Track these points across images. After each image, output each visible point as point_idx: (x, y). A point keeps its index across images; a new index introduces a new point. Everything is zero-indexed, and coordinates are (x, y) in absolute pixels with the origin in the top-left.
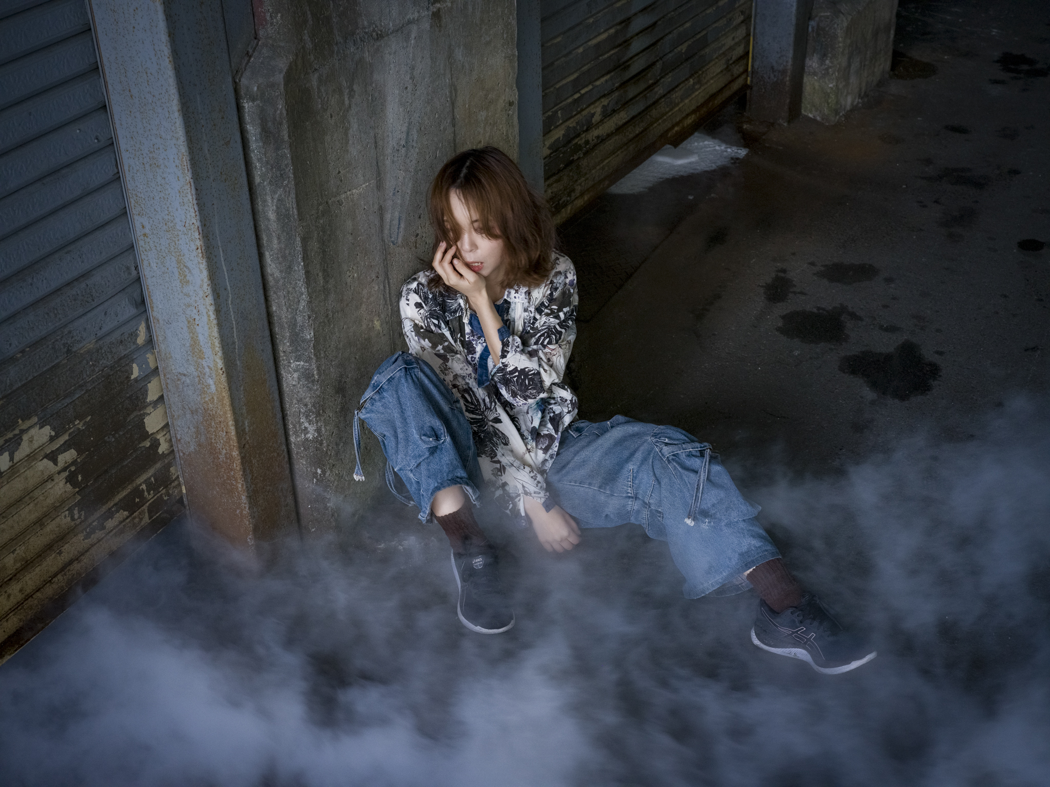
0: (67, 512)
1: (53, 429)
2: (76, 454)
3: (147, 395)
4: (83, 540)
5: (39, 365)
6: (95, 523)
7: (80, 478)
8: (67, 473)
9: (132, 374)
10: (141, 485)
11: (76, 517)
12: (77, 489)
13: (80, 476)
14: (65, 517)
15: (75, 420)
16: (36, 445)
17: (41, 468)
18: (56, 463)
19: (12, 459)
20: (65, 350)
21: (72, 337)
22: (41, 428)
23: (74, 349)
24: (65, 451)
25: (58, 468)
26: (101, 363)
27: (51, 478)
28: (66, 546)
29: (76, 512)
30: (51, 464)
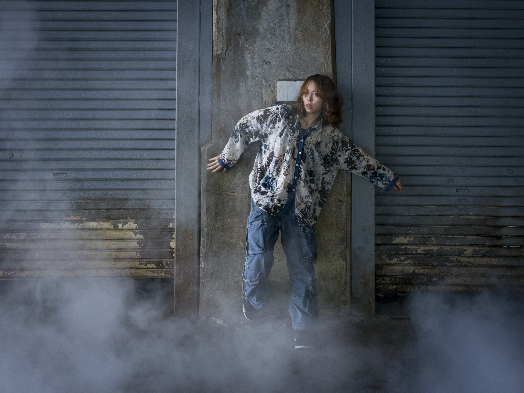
0: (135, 252)
1: (138, 226)
2: (143, 237)
3: (173, 235)
4: (138, 264)
5: (138, 206)
6: (144, 262)
7: (142, 245)
8: (138, 241)
9: (169, 225)
10: (164, 261)
11: (138, 256)
12: (140, 248)
13: (142, 244)
14: (134, 253)
15: (146, 228)
16: (131, 227)
17: (131, 234)
18: (136, 236)
19: (123, 226)
20: (148, 206)
21: (151, 204)
22: (134, 223)
23: (151, 207)
24: (140, 234)
25: (136, 238)
26: (159, 216)
27: (132, 239)
28: (132, 262)
29: (138, 254)
30: (134, 235)
